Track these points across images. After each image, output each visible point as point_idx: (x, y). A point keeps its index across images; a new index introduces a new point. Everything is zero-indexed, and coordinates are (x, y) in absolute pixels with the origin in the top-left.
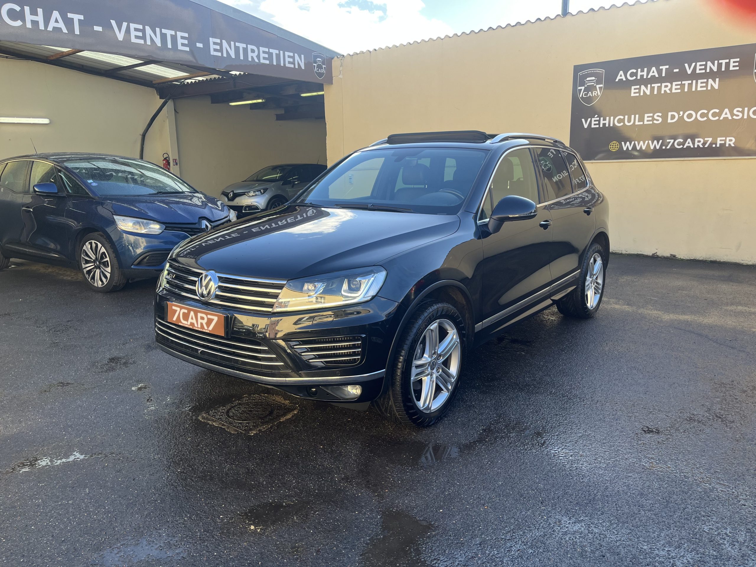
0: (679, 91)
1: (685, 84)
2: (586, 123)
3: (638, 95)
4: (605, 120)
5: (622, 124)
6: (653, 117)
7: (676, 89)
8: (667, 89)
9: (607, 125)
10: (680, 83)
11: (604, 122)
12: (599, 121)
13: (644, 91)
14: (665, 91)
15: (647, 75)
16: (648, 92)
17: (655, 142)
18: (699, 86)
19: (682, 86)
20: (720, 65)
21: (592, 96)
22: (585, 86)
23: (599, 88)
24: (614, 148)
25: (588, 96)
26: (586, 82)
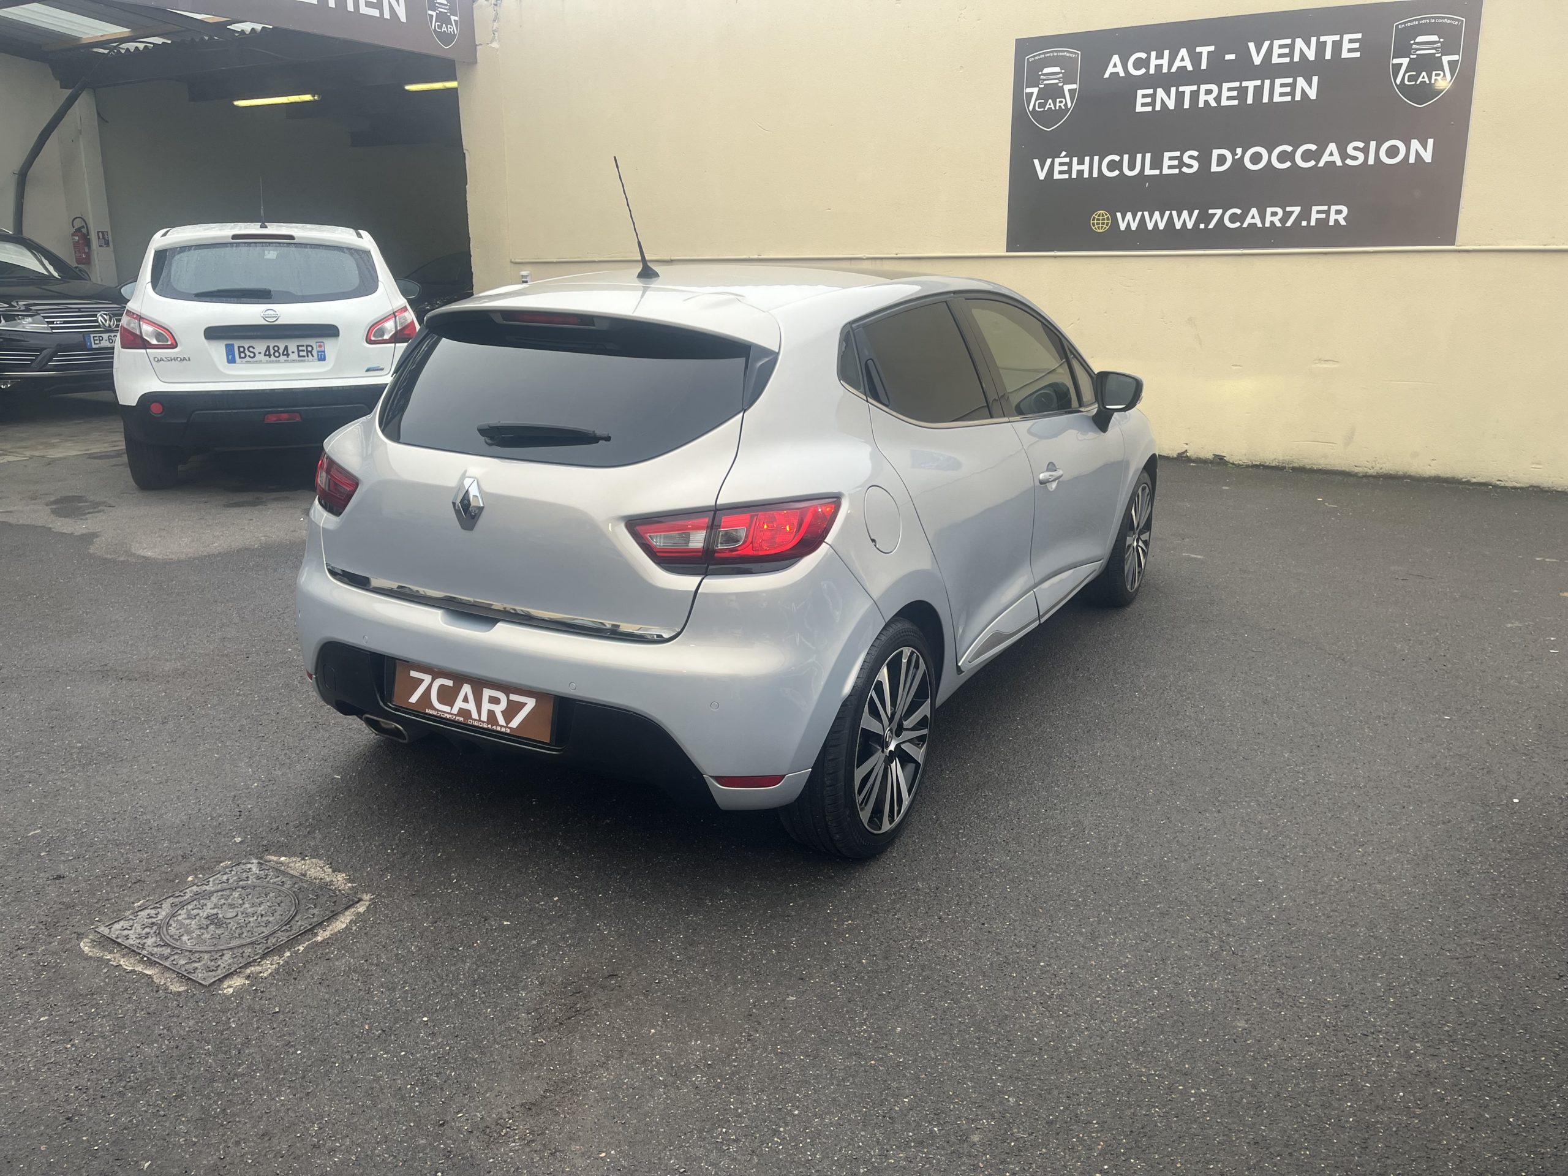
0: (1235, 102)
1: (1247, 88)
2: (1042, 169)
3: (1149, 109)
4: (1084, 164)
5: (1117, 173)
6: (1180, 159)
7: (1229, 98)
8: (1211, 99)
9: (1086, 175)
10: (1237, 84)
11: (1081, 167)
12: (1070, 164)
13: (1162, 101)
14: (1206, 102)
15: (1170, 65)
16: (1171, 105)
17: (1185, 214)
18: (1278, 91)
19: (1243, 91)
20: (1321, 46)
21: (1053, 108)
22: (1040, 86)
23: (1069, 90)
24: (1101, 225)
25: (1046, 109)
26: (1042, 76)
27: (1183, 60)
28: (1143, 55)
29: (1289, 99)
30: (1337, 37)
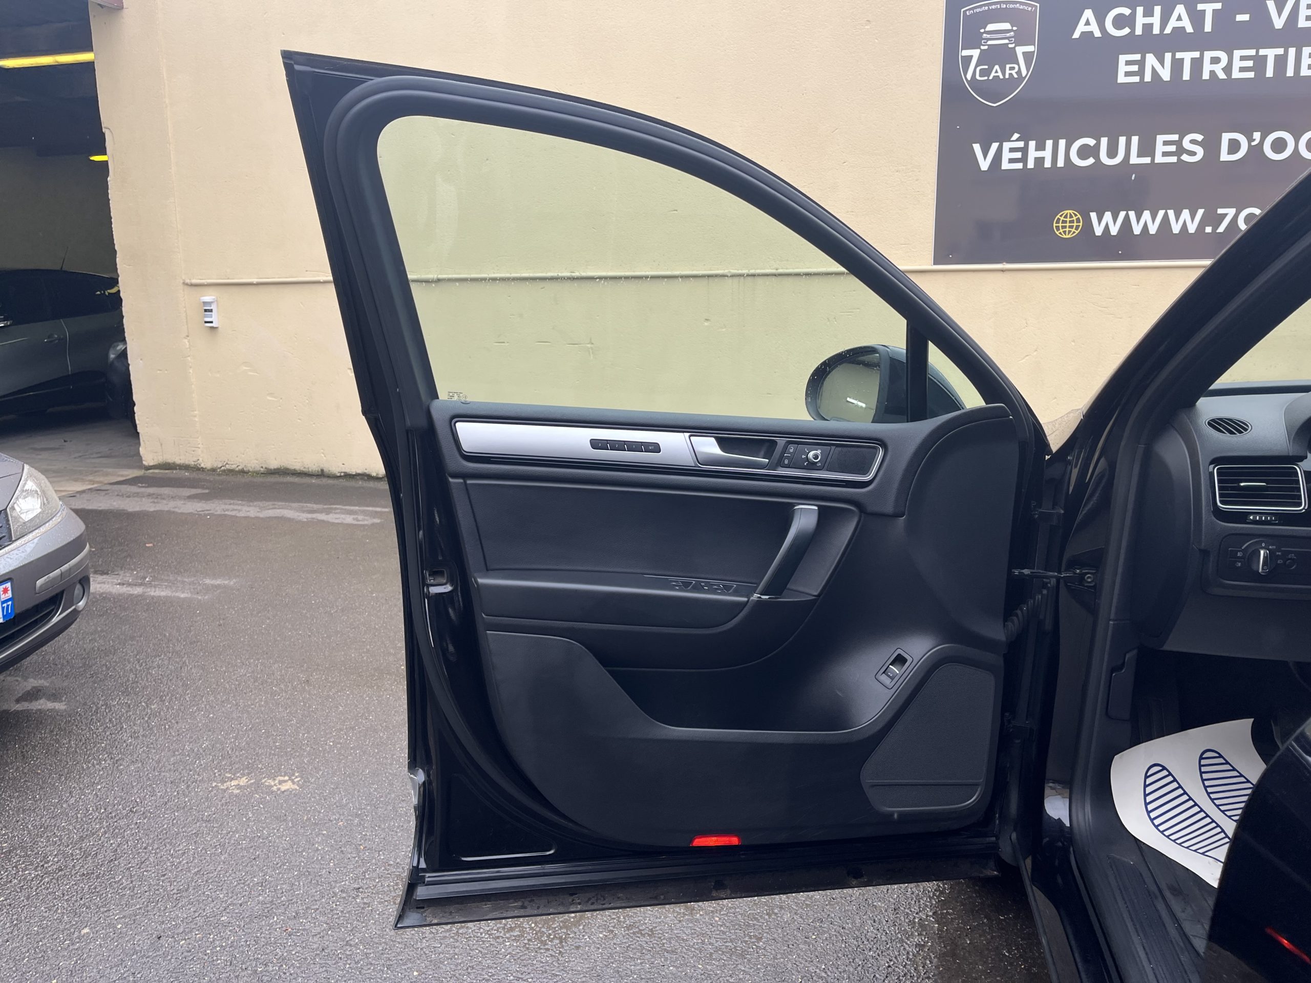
0: (1251, 75)
2: (985, 157)
3: (1136, 79)
4: (1044, 149)
5: (1091, 161)
6: (1179, 143)
7: (1242, 70)
8: (1219, 68)
9: (1048, 164)
10: (1253, 52)
11: (1040, 154)
12: (1025, 150)
13: (1153, 69)
14: (1212, 73)
16: (1165, 74)
17: (1186, 214)
18: (1306, 63)
19: (1260, 61)
21: (1001, 77)
22: (983, 48)
23: (1024, 53)
24: (1067, 229)
25: (991, 78)
26: (985, 35)
27: (1179, 19)
28: (1128, 12)
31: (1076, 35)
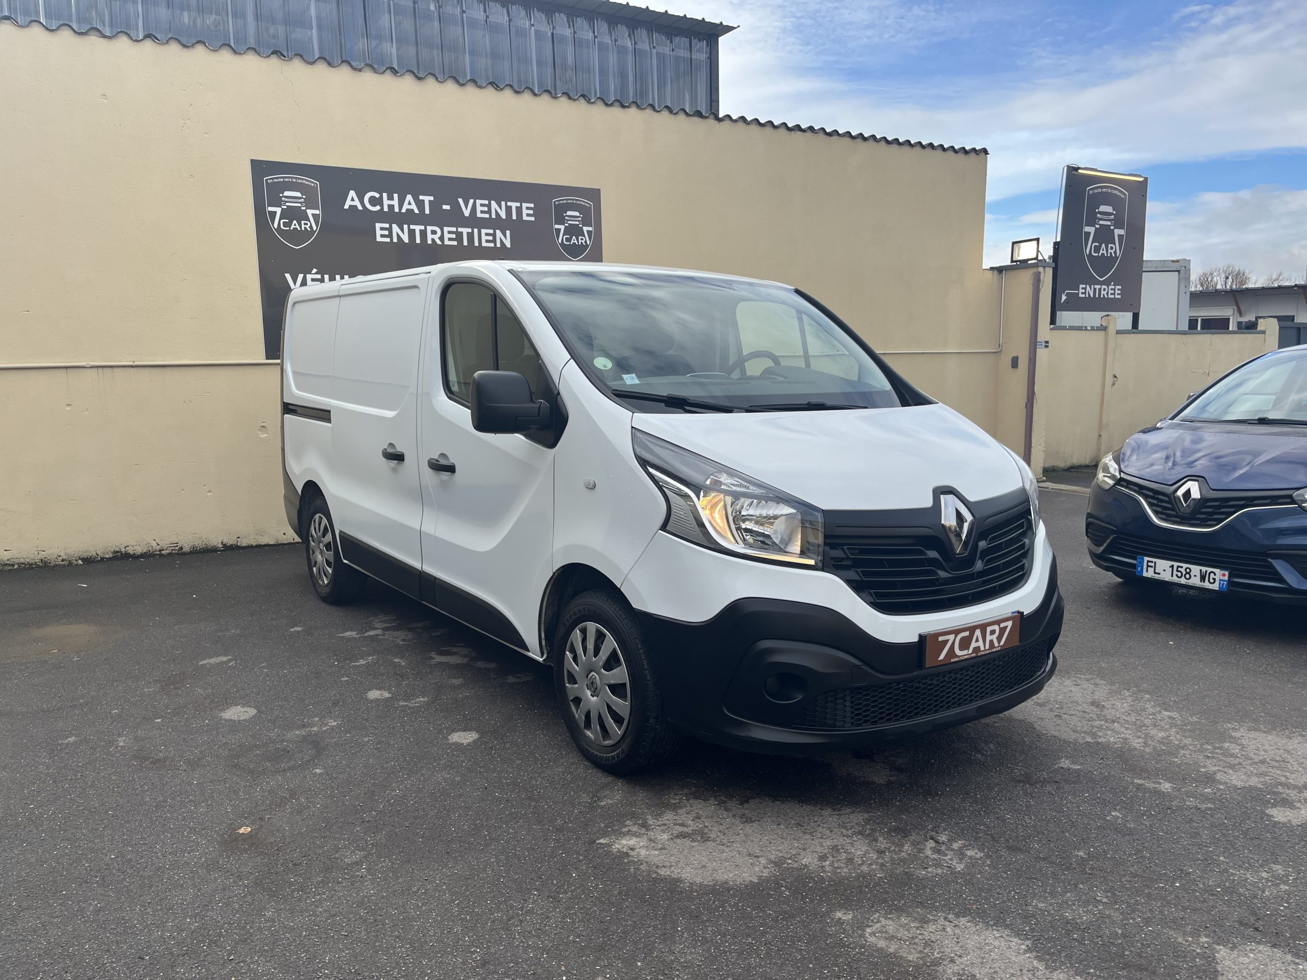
0: (455, 243)
1: (462, 232)
2: (294, 284)
3: (388, 240)
7: (450, 239)
8: (436, 237)
10: (454, 229)
13: (398, 235)
14: (433, 240)
15: (401, 208)
16: (406, 239)
18: (484, 237)
19: (459, 236)
20: (509, 209)
21: (299, 229)
22: (283, 207)
23: (313, 215)
25: (292, 229)
26: (283, 199)
27: (410, 204)
28: (377, 195)
29: (492, 245)
30: (518, 204)
31: (346, 207)
